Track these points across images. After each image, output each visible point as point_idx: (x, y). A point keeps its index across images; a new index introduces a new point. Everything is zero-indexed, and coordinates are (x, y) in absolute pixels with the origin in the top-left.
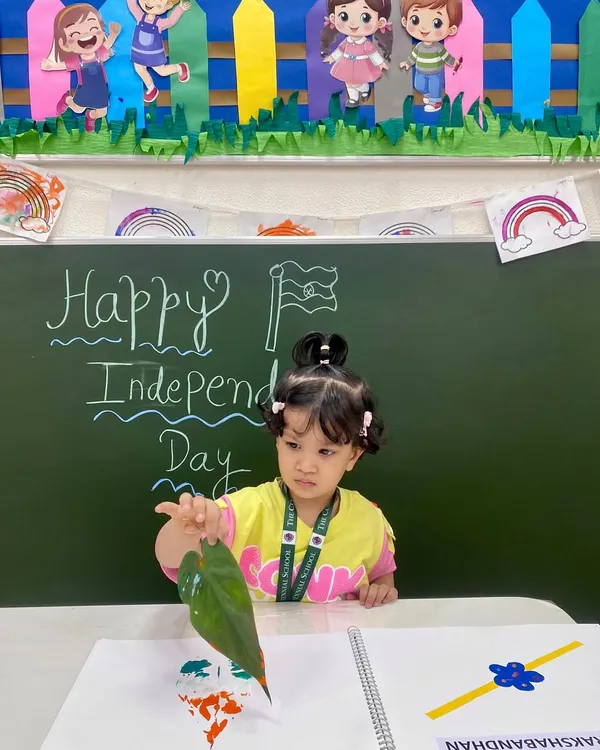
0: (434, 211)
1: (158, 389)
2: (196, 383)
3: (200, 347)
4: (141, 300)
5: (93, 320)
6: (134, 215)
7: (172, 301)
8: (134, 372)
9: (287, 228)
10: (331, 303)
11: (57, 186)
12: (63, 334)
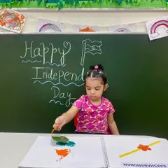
0: (130, 24)
1: (51, 75)
2: (61, 74)
3: (62, 64)
4: (46, 50)
5: (33, 56)
6: (44, 26)
7: (55, 51)
8: (44, 70)
9: (87, 29)
10: (100, 52)
11: (23, 17)
12: (25, 59)
